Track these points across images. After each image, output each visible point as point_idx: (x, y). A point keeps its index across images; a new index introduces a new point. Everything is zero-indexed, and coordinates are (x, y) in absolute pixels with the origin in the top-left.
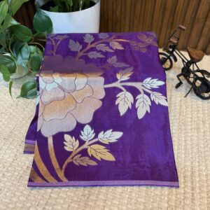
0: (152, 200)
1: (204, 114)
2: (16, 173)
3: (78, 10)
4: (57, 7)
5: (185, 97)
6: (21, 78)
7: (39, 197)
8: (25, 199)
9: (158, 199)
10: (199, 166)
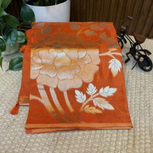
1: (145, 82)
3: (54, 4)
7: (21, 141)
8: (11, 143)
9: (108, 144)
10: (139, 120)
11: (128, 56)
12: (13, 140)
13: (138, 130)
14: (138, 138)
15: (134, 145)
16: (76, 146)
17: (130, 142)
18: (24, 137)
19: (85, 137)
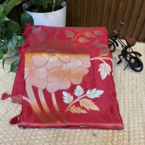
0: (100, 141)
1: (137, 82)
4: (37, 9)
5: (124, 70)
7: (22, 139)
8: (12, 140)
9: (105, 140)
10: (133, 117)
11: (120, 58)
12: (15, 137)
13: (132, 126)
14: (132, 134)
15: (129, 140)
16: (74, 142)
17: (125, 137)
18: (25, 135)
19: (82, 133)
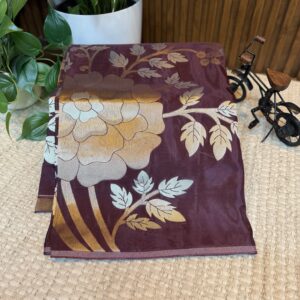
0: (202, 293)
2: (8, 247)
3: (110, 11)
6: (27, 108)
7: (38, 283)
8: (17, 285)
9: (212, 292)
10: (276, 244)
11: (254, 116)
12: (23, 280)
13: (273, 264)
14: (272, 281)
15: (264, 294)
16: (146, 294)
17: (256, 288)
18: (44, 275)
19: (165, 275)
